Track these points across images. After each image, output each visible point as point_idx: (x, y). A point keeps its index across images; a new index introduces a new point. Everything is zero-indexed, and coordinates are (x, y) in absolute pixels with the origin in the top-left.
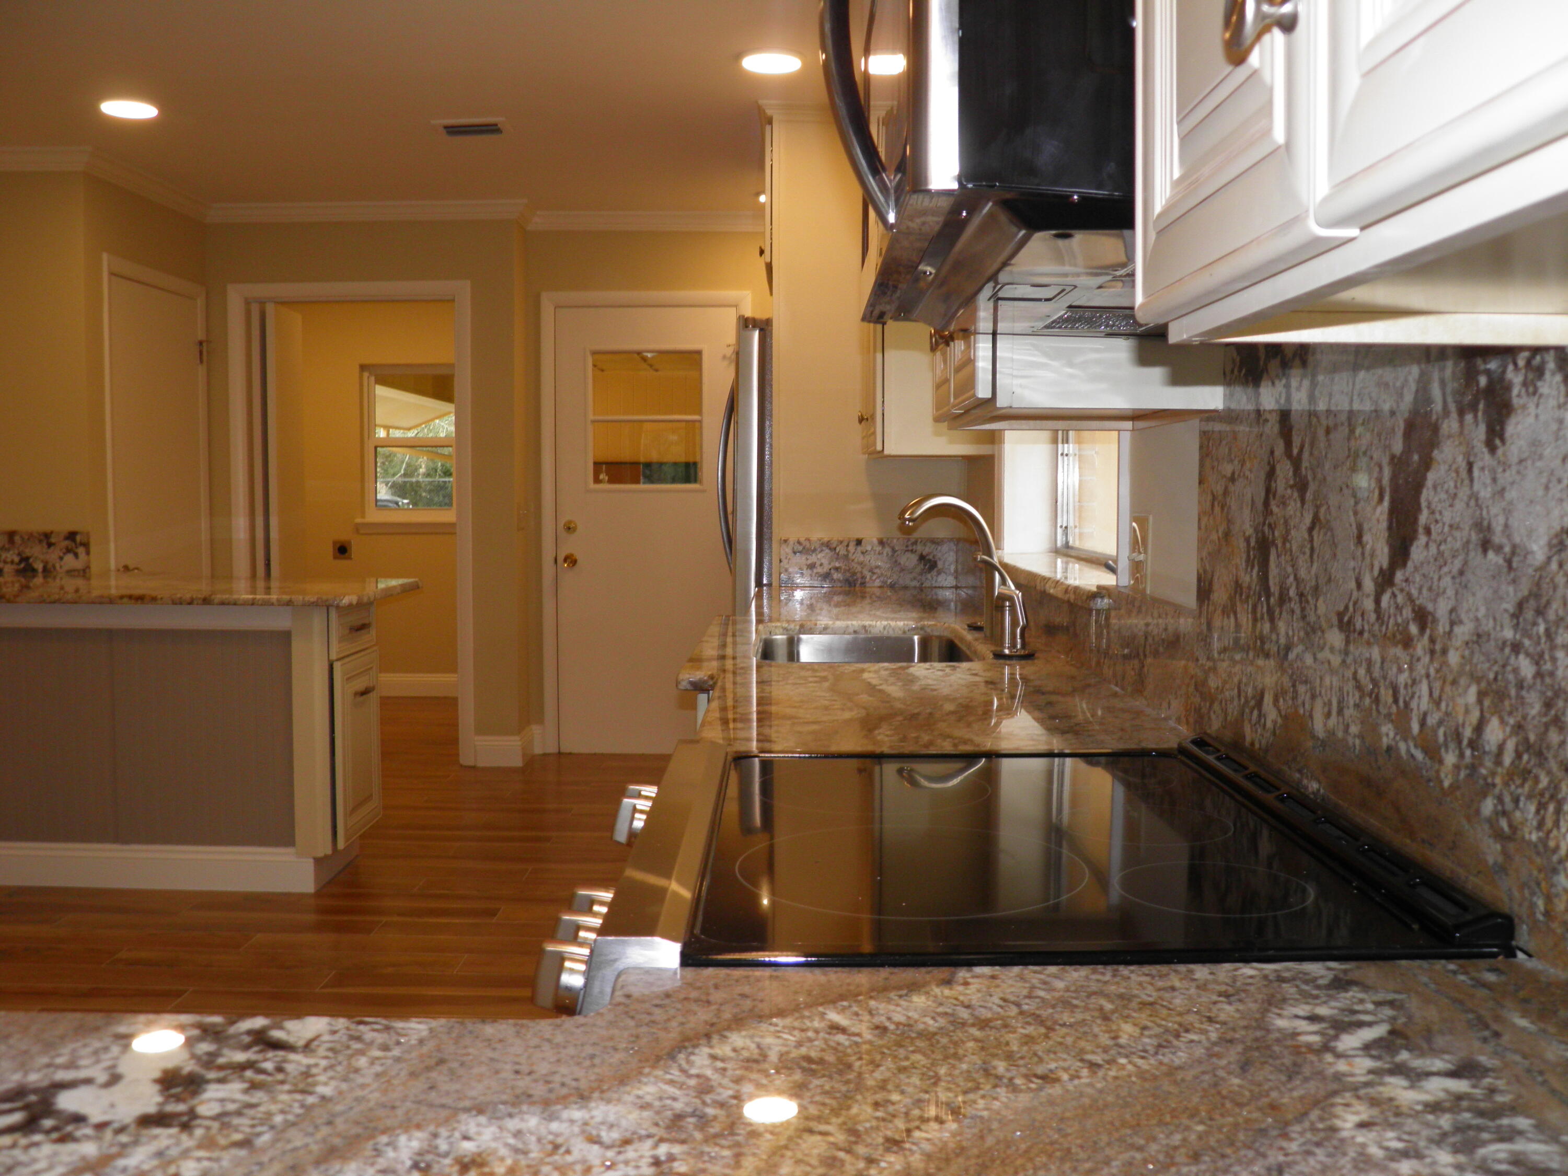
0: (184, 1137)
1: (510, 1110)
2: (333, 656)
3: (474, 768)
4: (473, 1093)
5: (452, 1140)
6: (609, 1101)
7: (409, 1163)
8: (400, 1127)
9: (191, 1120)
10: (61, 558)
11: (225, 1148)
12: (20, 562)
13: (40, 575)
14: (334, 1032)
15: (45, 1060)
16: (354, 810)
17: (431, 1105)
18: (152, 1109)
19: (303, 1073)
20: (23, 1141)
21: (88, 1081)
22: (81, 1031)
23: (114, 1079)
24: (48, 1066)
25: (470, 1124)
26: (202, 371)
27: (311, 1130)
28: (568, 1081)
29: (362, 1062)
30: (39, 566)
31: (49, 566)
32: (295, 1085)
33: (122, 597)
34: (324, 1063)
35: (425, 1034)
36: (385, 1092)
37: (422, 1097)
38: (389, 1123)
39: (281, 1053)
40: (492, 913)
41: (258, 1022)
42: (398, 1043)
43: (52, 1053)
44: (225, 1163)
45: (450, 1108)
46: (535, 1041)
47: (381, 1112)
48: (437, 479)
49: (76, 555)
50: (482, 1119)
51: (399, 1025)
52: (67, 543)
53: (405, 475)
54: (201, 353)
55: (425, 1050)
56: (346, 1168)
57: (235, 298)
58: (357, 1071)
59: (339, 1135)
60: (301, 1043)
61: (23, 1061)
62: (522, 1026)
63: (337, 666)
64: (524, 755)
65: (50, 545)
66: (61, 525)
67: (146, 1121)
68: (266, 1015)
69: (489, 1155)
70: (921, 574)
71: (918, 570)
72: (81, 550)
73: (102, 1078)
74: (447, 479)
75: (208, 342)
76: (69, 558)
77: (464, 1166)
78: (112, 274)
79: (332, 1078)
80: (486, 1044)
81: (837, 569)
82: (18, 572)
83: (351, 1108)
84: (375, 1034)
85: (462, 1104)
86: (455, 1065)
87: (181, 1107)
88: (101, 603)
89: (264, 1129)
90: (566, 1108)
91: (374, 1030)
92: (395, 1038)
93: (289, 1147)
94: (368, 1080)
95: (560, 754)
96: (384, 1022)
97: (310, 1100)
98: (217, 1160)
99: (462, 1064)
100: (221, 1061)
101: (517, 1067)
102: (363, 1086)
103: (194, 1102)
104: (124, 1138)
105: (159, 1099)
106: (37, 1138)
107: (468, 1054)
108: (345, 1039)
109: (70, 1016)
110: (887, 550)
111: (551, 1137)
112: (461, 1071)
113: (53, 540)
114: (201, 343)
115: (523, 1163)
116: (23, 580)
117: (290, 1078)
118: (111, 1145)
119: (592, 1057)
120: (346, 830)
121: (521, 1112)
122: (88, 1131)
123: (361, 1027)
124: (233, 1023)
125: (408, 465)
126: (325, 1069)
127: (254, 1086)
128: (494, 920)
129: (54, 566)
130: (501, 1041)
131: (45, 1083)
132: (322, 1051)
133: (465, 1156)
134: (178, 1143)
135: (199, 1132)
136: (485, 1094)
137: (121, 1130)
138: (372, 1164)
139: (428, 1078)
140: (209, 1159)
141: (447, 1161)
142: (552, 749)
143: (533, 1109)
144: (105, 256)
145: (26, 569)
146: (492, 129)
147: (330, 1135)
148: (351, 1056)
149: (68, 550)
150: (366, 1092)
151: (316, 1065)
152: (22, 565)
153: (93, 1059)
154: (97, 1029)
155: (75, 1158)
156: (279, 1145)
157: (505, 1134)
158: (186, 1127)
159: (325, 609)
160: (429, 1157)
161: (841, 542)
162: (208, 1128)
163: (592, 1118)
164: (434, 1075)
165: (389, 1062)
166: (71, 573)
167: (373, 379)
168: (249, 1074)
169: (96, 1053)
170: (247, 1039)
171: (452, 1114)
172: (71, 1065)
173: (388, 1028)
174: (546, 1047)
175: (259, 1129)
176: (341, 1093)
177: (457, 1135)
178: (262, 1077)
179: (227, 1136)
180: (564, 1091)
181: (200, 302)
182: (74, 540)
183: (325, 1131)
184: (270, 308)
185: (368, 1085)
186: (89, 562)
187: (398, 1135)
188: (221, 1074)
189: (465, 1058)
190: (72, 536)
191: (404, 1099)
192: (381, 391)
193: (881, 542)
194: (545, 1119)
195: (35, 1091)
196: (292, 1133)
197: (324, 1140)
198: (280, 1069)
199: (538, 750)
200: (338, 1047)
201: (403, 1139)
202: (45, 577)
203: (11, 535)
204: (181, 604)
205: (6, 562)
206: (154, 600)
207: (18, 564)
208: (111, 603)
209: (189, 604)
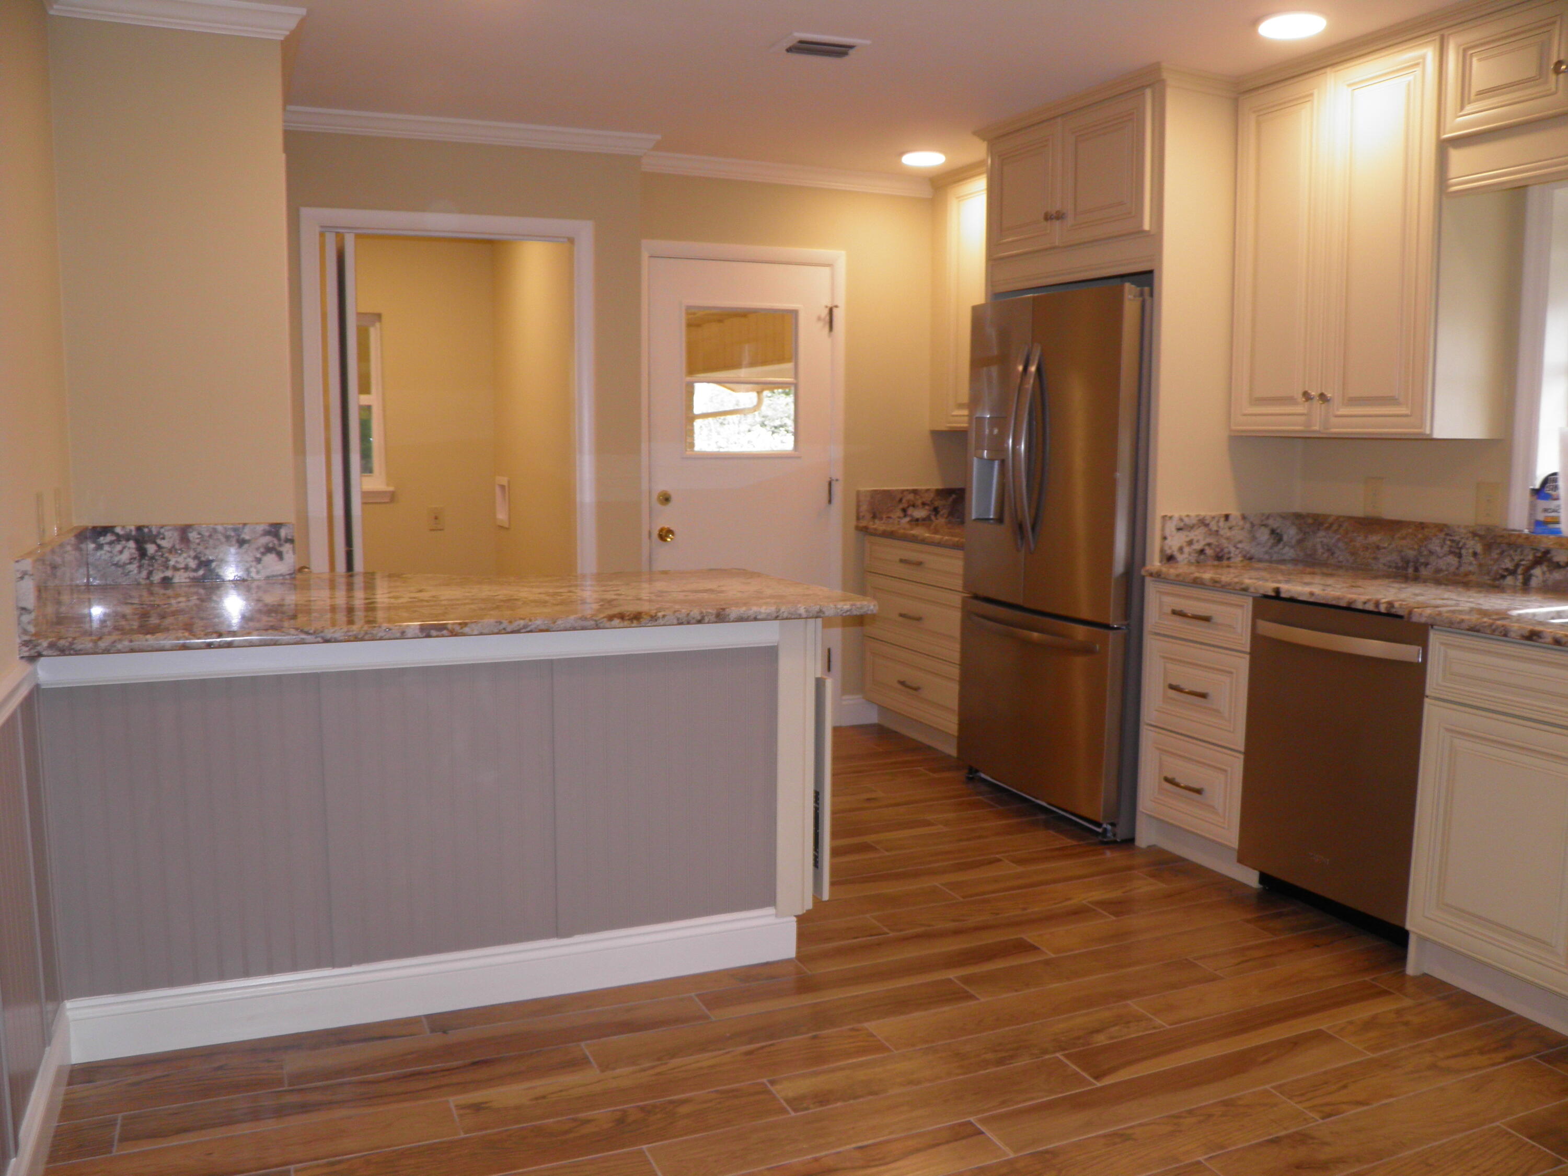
10: (259, 561)
13: (227, 586)
30: (225, 573)
49: (280, 555)
52: (267, 539)
65: (242, 543)
66: (258, 516)
70: (1271, 548)
71: (1269, 544)
72: (287, 548)
76: (270, 559)
81: (1209, 545)
82: (195, 582)
110: (1248, 525)
113: (246, 536)
116: (201, 592)
145: (208, 579)
146: (839, 51)
149: (269, 550)
152: (201, 572)
161: (1213, 518)
166: (272, 580)
182: (276, 535)
190: (274, 529)
193: (1244, 517)
203: (184, 531)
204: (688, 623)
205: (176, 569)
206: (654, 618)
207: (196, 570)
208: (597, 627)
209: (699, 622)
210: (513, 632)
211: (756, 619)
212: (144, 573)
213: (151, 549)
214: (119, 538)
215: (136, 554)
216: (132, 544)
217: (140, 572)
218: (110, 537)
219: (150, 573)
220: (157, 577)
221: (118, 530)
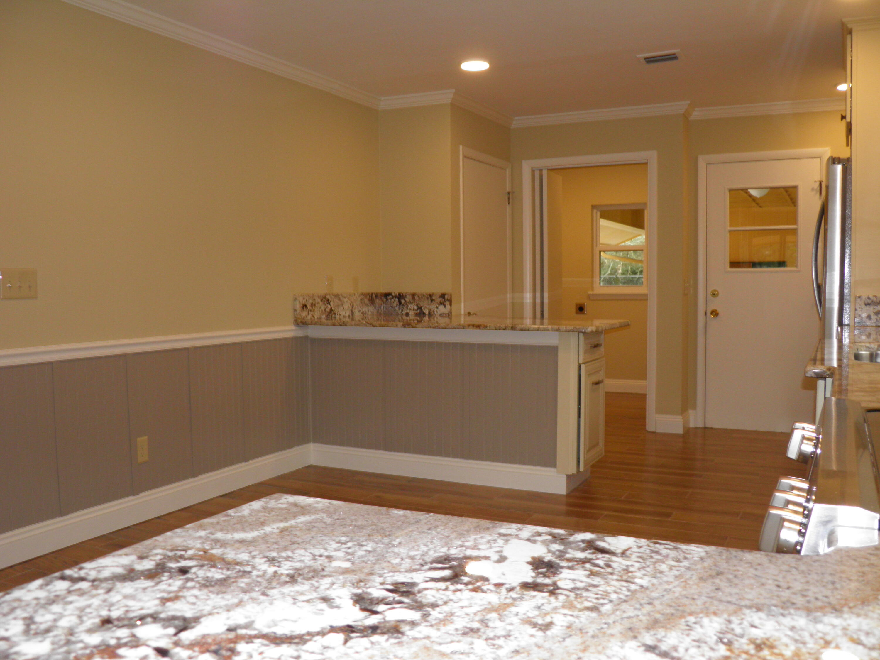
0: (552, 599)
1: (781, 611)
2: (581, 361)
3: (654, 433)
4: (750, 596)
5: (743, 626)
6: (858, 615)
7: (715, 638)
8: (702, 612)
9: (554, 589)
10: (437, 308)
11: (581, 610)
12: (418, 309)
13: (427, 317)
14: (640, 547)
15: (460, 543)
16: (589, 450)
17: (721, 601)
18: (530, 580)
19: (624, 570)
20: (452, 588)
21: (487, 558)
22: (478, 529)
23: (502, 559)
24: (462, 546)
25: (755, 617)
26: (509, 208)
27: (638, 606)
28: (819, 596)
29: (663, 567)
30: (426, 312)
31: (432, 312)
32: (621, 576)
33: (469, 326)
34: (637, 565)
35: (703, 554)
36: (685, 588)
37: (712, 595)
38: (693, 608)
39: (607, 556)
40: (668, 515)
41: (588, 536)
42: (686, 558)
43: (463, 539)
44: (583, 620)
45: (735, 604)
46: (785, 567)
47: (685, 601)
48: (628, 276)
49: (445, 306)
50: (762, 615)
51: (684, 547)
52: (441, 299)
53: (610, 274)
54: (509, 198)
55: (706, 564)
56: (669, 635)
57: (527, 167)
58: (661, 572)
59: (659, 612)
60: (619, 551)
61: (447, 542)
62: (772, 557)
63: (583, 367)
64: (684, 427)
65: (432, 300)
66: (438, 290)
67: (526, 586)
68: (593, 532)
69: (775, 640)
72: (447, 303)
73: (495, 557)
74: (634, 276)
75: (513, 192)
76: (441, 307)
77: (759, 647)
78: (465, 157)
79: (644, 575)
80: (749, 565)
82: (416, 315)
83: (663, 596)
84: (668, 551)
85: (743, 603)
86: (731, 576)
87: (547, 581)
88: (458, 329)
89: (606, 601)
90: (825, 615)
91: (667, 549)
92: (682, 555)
93: (625, 615)
94: (671, 579)
95: (705, 428)
96: (672, 544)
97: (633, 587)
98: (577, 617)
99: (736, 576)
100: (568, 556)
101: (777, 583)
102: (668, 583)
103: (556, 578)
104: (513, 594)
105: (533, 574)
106: (460, 587)
107: (738, 571)
108: (648, 551)
109: (471, 520)
111: (820, 635)
112: (736, 581)
113: (434, 298)
114: (509, 193)
115: (804, 650)
116: (418, 318)
117: (616, 572)
118: (506, 598)
119: (833, 583)
120: (585, 461)
121: (790, 614)
122: (491, 587)
123: (657, 546)
124: (572, 535)
125: (612, 269)
126: (639, 569)
127: (592, 574)
128: (670, 519)
129: (434, 312)
130: (759, 564)
131: (461, 556)
132: (634, 557)
133: (757, 639)
134: (549, 603)
135: (562, 598)
136: (758, 598)
137: (511, 589)
138: (688, 635)
139: (714, 583)
140: (572, 615)
141: (744, 640)
142: (700, 425)
143: (799, 612)
144: (461, 147)
145: (421, 314)
146: (672, 57)
147: (652, 612)
148: (655, 563)
149: (441, 303)
150: (670, 587)
151: (632, 566)
152: (418, 311)
153: (488, 545)
154: (488, 529)
155: (485, 602)
156: (618, 613)
157: (782, 627)
158: (552, 593)
159: (577, 334)
160: (729, 636)
162: (568, 596)
163: (849, 625)
164: (717, 581)
165: (683, 569)
166: (442, 315)
167: (599, 214)
168: (588, 566)
169: (489, 542)
170: (583, 545)
171: (738, 609)
172: (475, 547)
173: (676, 548)
174: (794, 571)
175: (602, 601)
176: (653, 585)
177: (746, 623)
178: (597, 569)
179: (582, 603)
180: (819, 604)
181: (508, 172)
182: (444, 298)
183: (648, 608)
184: (545, 173)
185: (671, 582)
186: (451, 309)
187: (701, 618)
188: (570, 564)
189: (736, 573)
190: (443, 296)
191: (700, 594)
192: (604, 222)
194: (810, 621)
195: (455, 559)
196: (624, 606)
197: (649, 614)
198: (609, 566)
199: (692, 425)
200: (645, 556)
201: (706, 621)
202: (429, 318)
203: (413, 295)
204: (500, 330)
205: (410, 309)
206: (485, 327)
207: (417, 310)
208: (464, 328)
209: (504, 329)
210: (433, 328)
211: (528, 330)
212: (400, 311)
213: (403, 301)
214: (393, 297)
215: (398, 303)
216: (397, 300)
217: (399, 310)
218: (390, 297)
219: (402, 311)
220: (404, 312)
221: (393, 294)
